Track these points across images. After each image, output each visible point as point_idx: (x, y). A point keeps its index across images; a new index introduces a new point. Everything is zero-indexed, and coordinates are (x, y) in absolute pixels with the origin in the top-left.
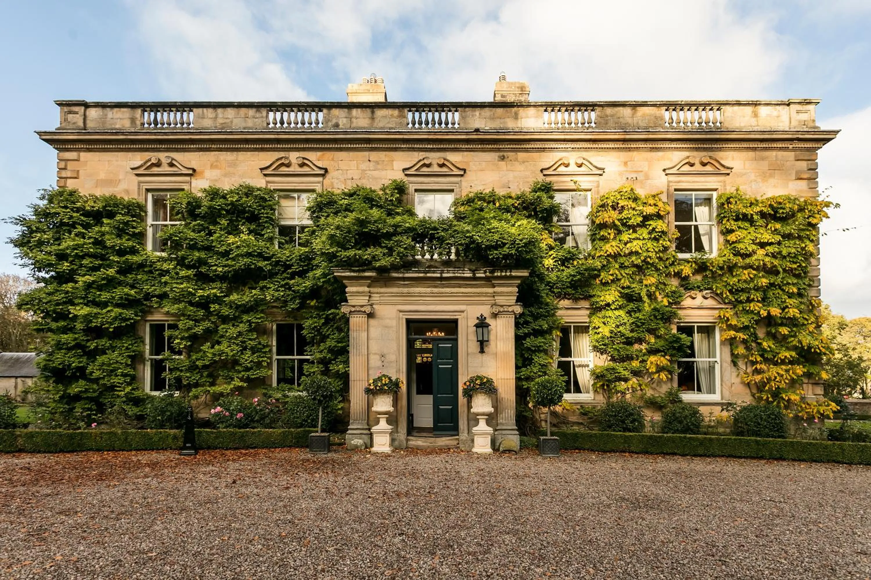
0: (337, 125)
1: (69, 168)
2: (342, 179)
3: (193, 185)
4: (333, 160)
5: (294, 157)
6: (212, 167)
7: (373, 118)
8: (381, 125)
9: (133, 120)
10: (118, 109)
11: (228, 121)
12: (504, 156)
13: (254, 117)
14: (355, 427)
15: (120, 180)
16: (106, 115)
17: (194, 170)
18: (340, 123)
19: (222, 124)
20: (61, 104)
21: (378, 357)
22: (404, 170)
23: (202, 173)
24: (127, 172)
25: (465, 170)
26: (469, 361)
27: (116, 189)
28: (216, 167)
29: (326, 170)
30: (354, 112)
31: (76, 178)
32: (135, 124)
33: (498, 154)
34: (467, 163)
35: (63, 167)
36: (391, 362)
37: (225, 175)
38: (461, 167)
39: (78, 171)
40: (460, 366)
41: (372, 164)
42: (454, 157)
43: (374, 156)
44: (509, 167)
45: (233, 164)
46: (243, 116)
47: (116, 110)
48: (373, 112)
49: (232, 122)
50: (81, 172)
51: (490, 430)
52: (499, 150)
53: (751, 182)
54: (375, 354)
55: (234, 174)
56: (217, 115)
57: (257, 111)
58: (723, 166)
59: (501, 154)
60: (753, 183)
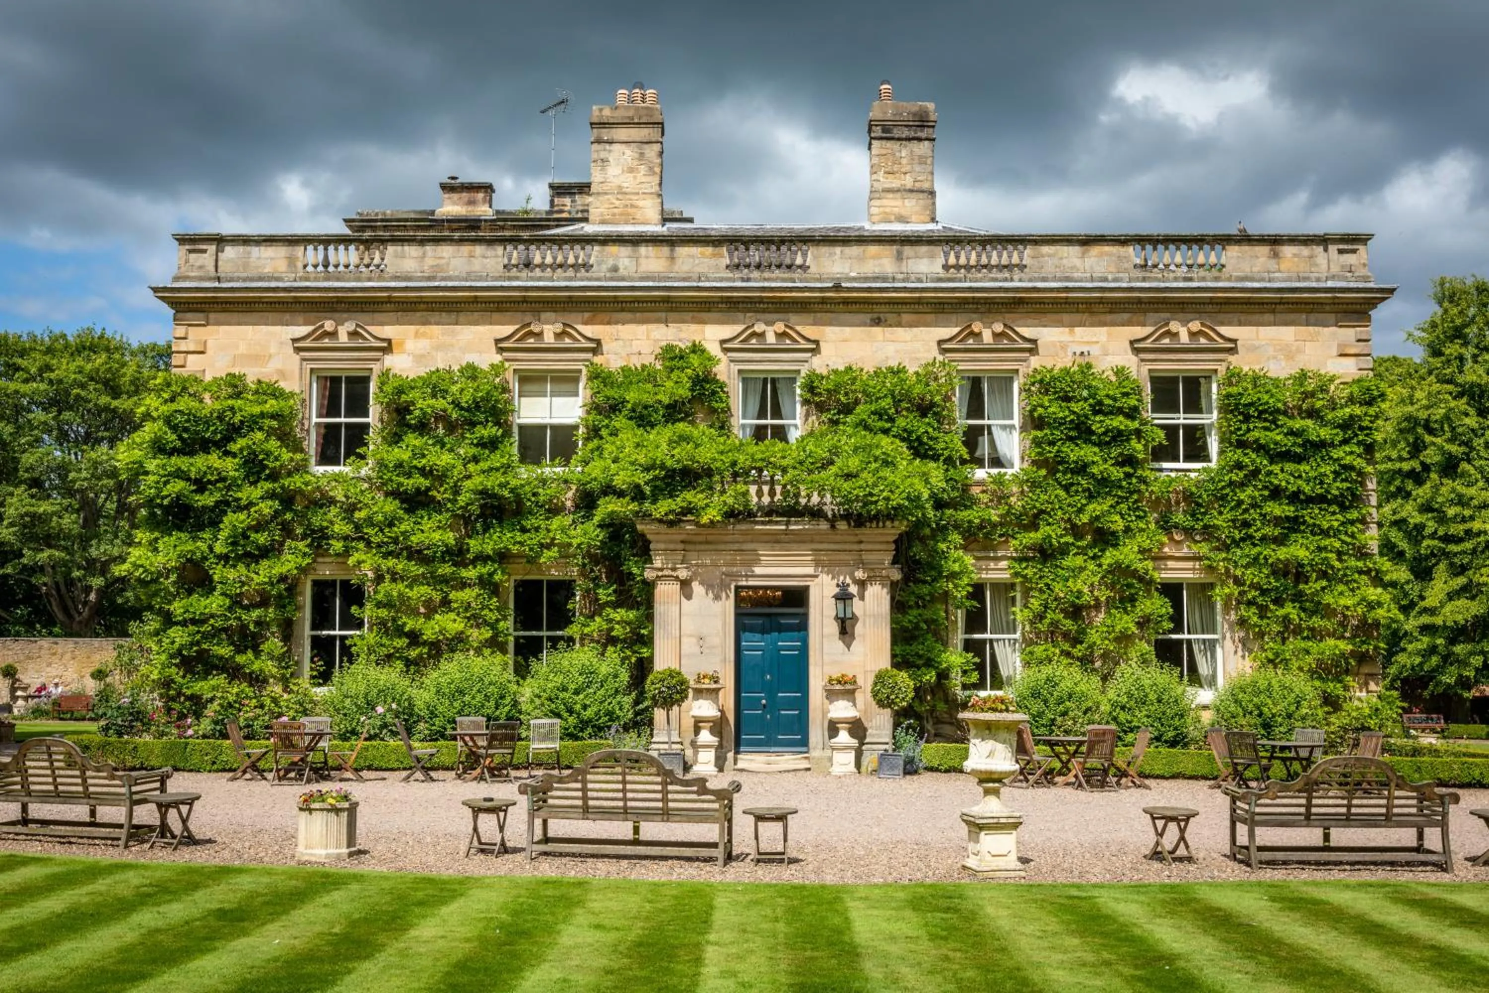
0: (615, 269)
1: (190, 337)
2: (624, 354)
3: (387, 364)
4: (608, 323)
5: (548, 321)
6: (417, 334)
7: (672, 258)
8: (686, 268)
9: (291, 261)
11: (443, 261)
12: (879, 319)
13: (484, 257)
14: (661, 740)
15: (270, 356)
16: (249, 253)
17: (389, 341)
18: (621, 267)
19: (433, 266)
20: (181, 239)
21: (694, 640)
22: (723, 342)
23: (401, 343)
24: (281, 343)
25: (817, 342)
26: (825, 646)
27: (263, 370)
28: (424, 335)
29: (598, 342)
30: (643, 250)
31: (202, 353)
32: (295, 266)
33: (870, 316)
34: (821, 329)
35: (183, 335)
36: (714, 647)
37: (438, 348)
38: (812, 338)
39: (205, 342)
40: (811, 653)
41: (670, 331)
42: (802, 321)
43: (674, 319)
44: (887, 335)
45: (451, 332)
46: (466, 254)
47: (264, 247)
48: (672, 251)
49: (448, 264)
50: (210, 344)
51: (854, 742)
52: (871, 310)
53: (1268, 359)
54: (691, 636)
55: (452, 345)
56: (424, 254)
58: (1223, 337)
59: (875, 316)
60: (1271, 361)
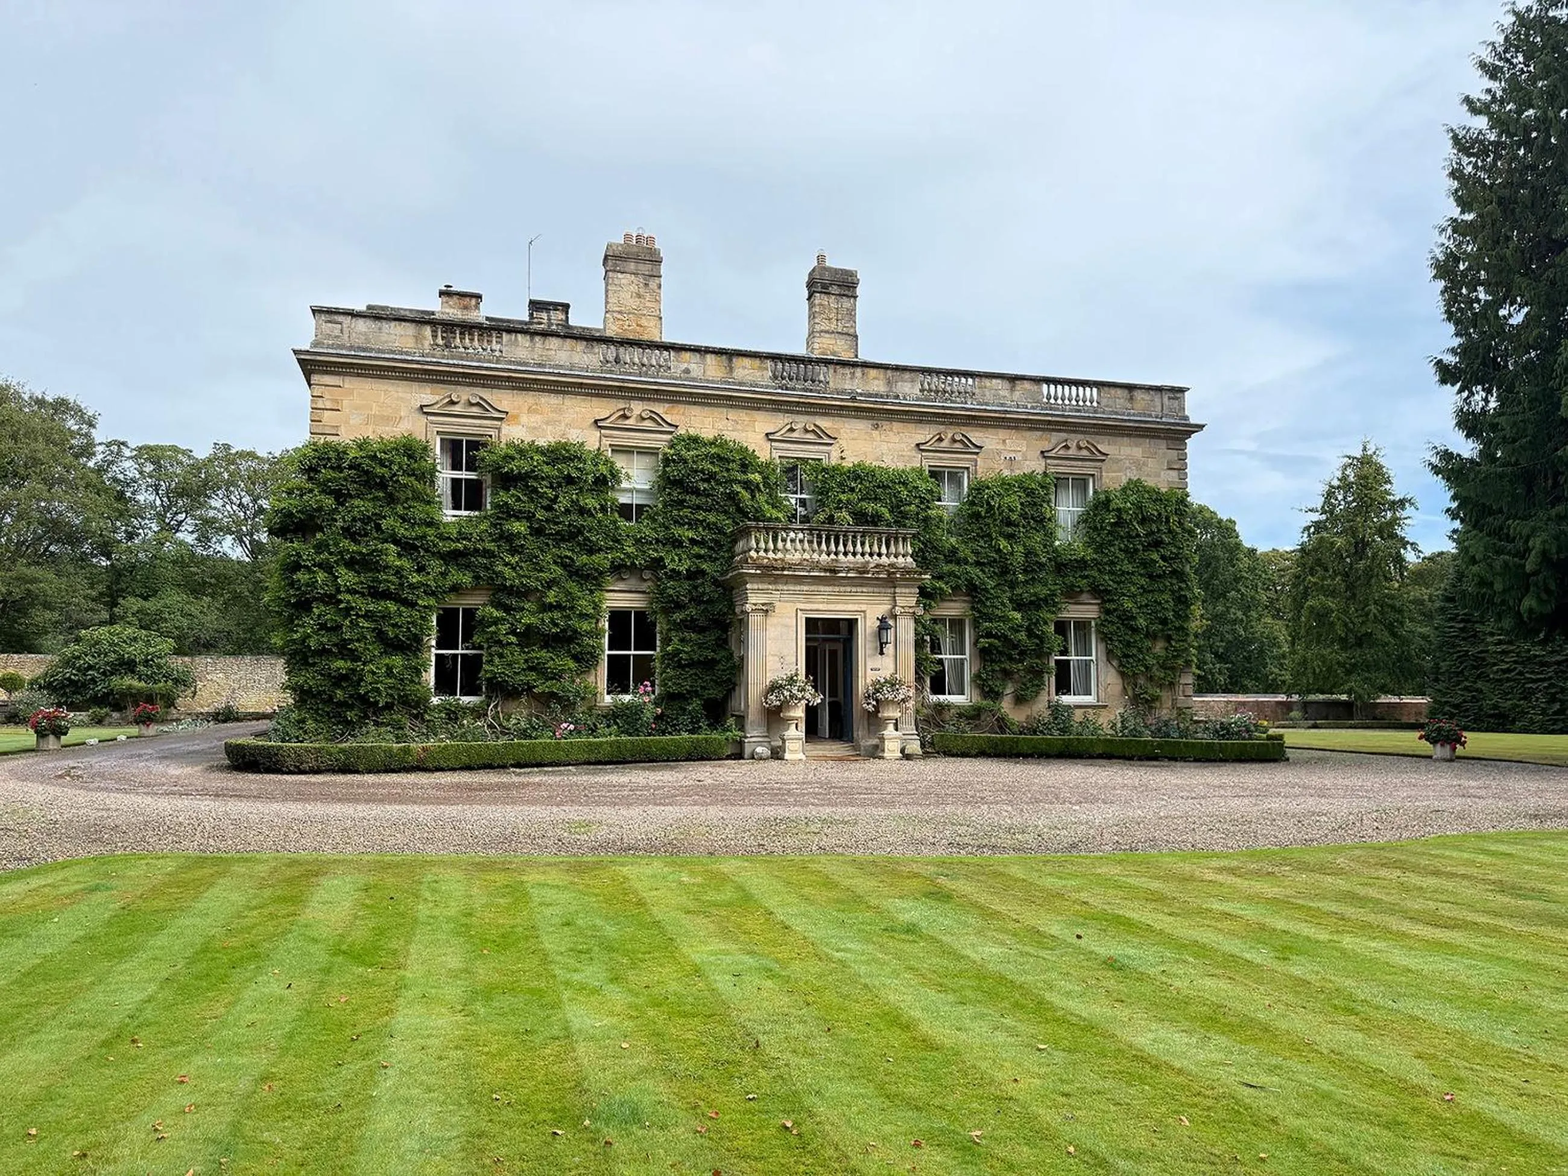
0: (687, 371)
3: (503, 431)
4: (683, 414)
5: (638, 408)
6: (530, 410)
7: (730, 367)
9: (418, 339)
10: (397, 323)
11: (550, 353)
12: (877, 424)
13: (584, 352)
16: (380, 328)
17: (508, 414)
18: (692, 369)
19: (542, 355)
20: (316, 311)
23: (516, 417)
24: (413, 409)
25: (837, 439)
28: (536, 411)
29: (677, 427)
30: (709, 359)
32: (422, 344)
33: (871, 422)
34: (838, 430)
37: (547, 423)
38: (833, 436)
39: (340, 401)
41: (730, 424)
42: (824, 423)
43: (733, 414)
44: (885, 437)
45: (558, 410)
46: (569, 348)
47: (393, 324)
48: (730, 360)
49: (555, 355)
50: (344, 403)
52: (873, 418)
56: (534, 345)
57: (586, 347)
58: (1100, 452)
59: (875, 422)
